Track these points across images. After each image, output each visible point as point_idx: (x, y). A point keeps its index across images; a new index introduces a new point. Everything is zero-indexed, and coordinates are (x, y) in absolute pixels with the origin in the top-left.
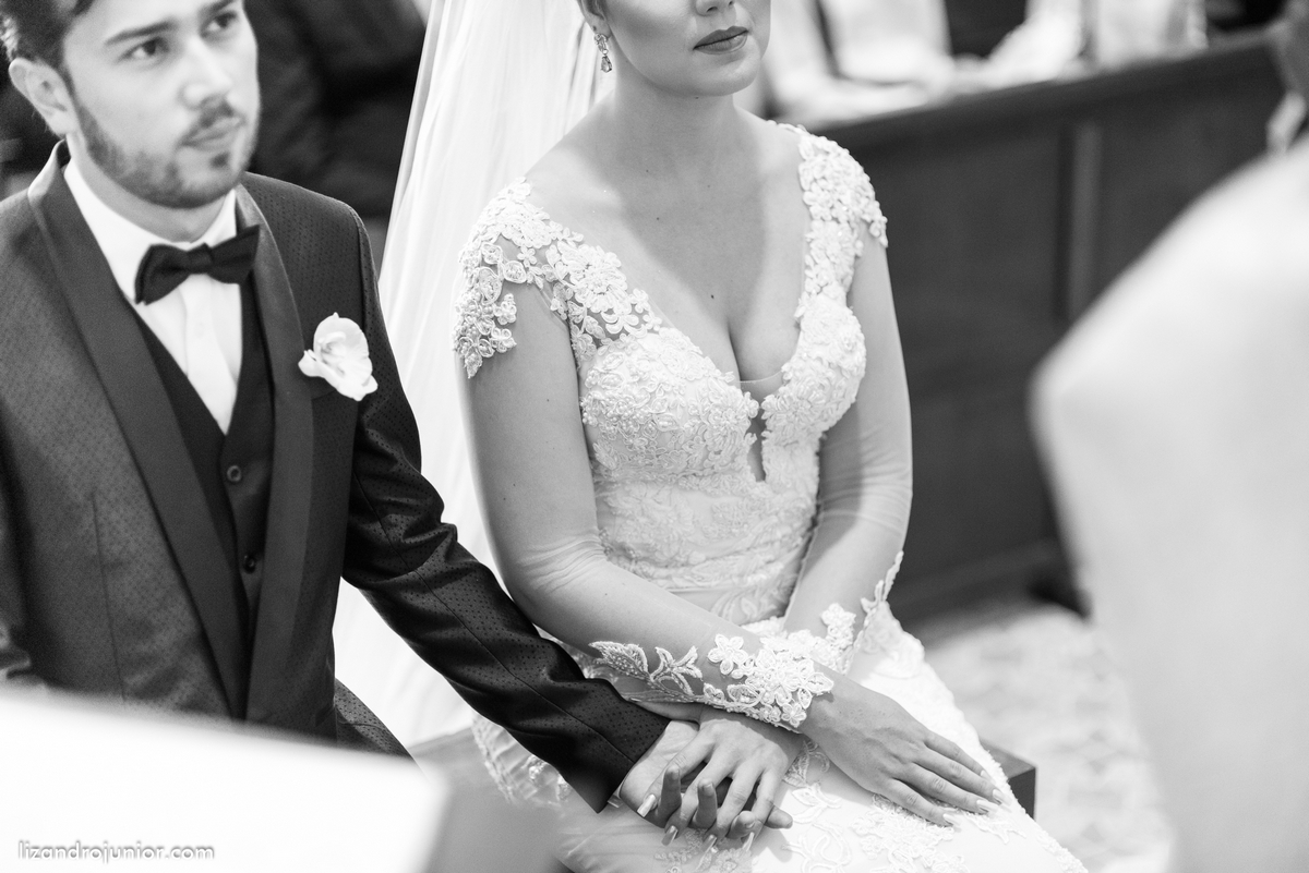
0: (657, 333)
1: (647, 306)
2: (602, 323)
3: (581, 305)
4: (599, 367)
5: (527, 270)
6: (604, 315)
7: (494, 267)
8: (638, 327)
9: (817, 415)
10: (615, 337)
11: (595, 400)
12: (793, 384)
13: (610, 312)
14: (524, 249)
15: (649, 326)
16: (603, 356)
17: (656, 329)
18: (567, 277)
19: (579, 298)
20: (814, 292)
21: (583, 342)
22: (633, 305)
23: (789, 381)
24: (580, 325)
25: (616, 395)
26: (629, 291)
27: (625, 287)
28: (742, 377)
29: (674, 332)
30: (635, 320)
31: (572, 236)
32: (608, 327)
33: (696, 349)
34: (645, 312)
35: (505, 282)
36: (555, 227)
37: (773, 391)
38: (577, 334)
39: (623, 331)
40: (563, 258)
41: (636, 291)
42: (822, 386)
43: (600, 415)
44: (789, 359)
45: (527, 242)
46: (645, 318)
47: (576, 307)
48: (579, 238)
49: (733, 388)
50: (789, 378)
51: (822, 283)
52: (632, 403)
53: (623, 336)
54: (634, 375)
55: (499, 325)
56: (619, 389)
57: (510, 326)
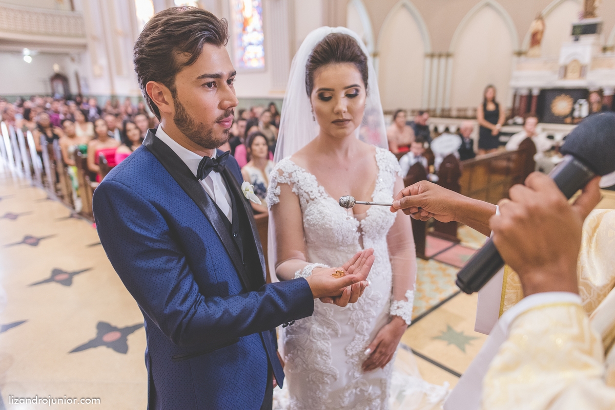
1: (324, 191)
2: (309, 195)
3: (302, 190)
4: (308, 209)
5: (285, 179)
6: (310, 193)
7: (276, 178)
8: (320, 197)
9: (380, 227)
10: (313, 200)
12: (370, 217)
13: (312, 192)
15: (324, 197)
16: (309, 206)
17: (326, 198)
18: (298, 182)
19: (302, 188)
21: (303, 201)
22: (319, 191)
23: (369, 215)
24: (302, 196)
25: (313, 217)
26: (318, 186)
27: (317, 185)
28: (354, 214)
29: (332, 199)
30: (319, 195)
31: (301, 169)
32: (311, 196)
33: (338, 204)
34: (323, 193)
35: (278, 183)
36: (296, 167)
37: (364, 218)
38: (302, 199)
40: (298, 176)
41: (320, 186)
42: (380, 217)
43: (309, 225)
44: (369, 209)
45: (286, 171)
46: (323, 194)
48: (304, 170)
52: (318, 220)
53: (315, 200)
54: (318, 211)
55: (275, 196)
56: (314, 216)
57: (278, 196)
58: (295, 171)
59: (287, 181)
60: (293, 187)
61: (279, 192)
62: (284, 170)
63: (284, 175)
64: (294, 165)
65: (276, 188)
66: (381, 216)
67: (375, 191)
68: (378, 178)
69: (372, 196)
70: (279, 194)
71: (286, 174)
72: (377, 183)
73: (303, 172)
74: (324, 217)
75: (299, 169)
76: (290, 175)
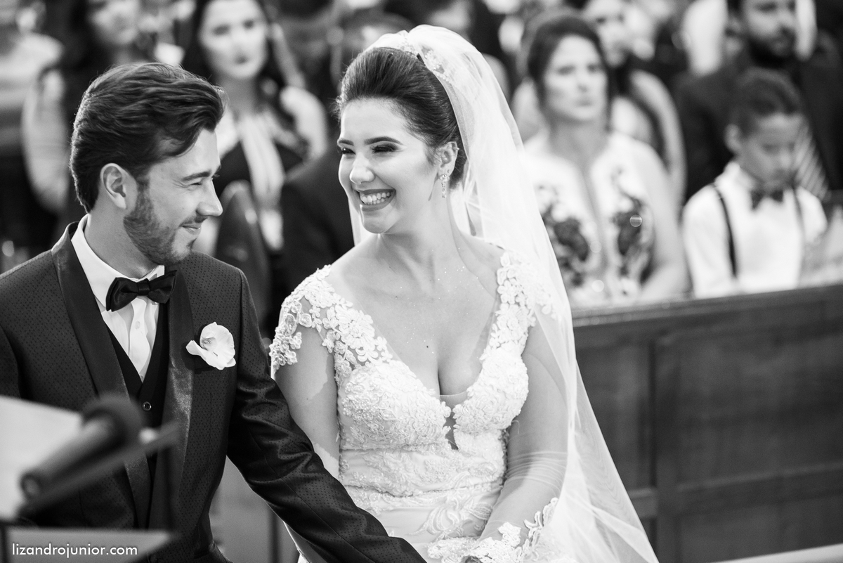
0: (388, 363)
1: (385, 348)
2: (356, 355)
3: (344, 343)
4: (353, 381)
5: (313, 320)
6: (357, 350)
7: (295, 315)
8: (377, 359)
9: (490, 419)
10: (363, 364)
11: (350, 400)
12: (473, 399)
13: (361, 349)
14: (314, 307)
15: (384, 359)
16: (356, 375)
17: (388, 361)
18: (338, 327)
19: (343, 340)
20: (495, 347)
21: (344, 365)
22: (376, 346)
23: (471, 397)
24: (343, 355)
25: (361, 398)
26: (375, 338)
27: (373, 335)
28: (441, 393)
29: (400, 363)
30: (376, 355)
31: (345, 303)
32: (359, 357)
33: (411, 373)
34: (383, 350)
35: (299, 325)
36: (336, 298)
37: (461, 402)
38: (339, 361)
39: (368, 360)
40: (337, 315)
41: (379, 338)
42: (492, 402)
43: (352, 410)
44: (472, 384)
45: (317, 304)
46: (383, 354)
47: (341, 344)
48: (350, 304)
49: (434, 399)
50: (471, 395)
51: (501, 342)
52: (369, 403)
53: (367, 363)
54: (371, 386)
55: (290, 349)
56: (362, 394)
57: (296, 350)
58: (334, 305)
59: (316, 324)
60: (325, 337)
61: (299, 344)
62: (312, 301)
63: (311, 311)
64: (331, 293)
65: (294, 334)
66: (494, 400)
67: (488, 347)
68: (496, 320)
69: (481, 359)
70: (299, 347)
71: (315, 311)
72: (494, 331)
73: (348, 308)
74: (381, 398)
75: (341, 303)
76: (323, 311)
